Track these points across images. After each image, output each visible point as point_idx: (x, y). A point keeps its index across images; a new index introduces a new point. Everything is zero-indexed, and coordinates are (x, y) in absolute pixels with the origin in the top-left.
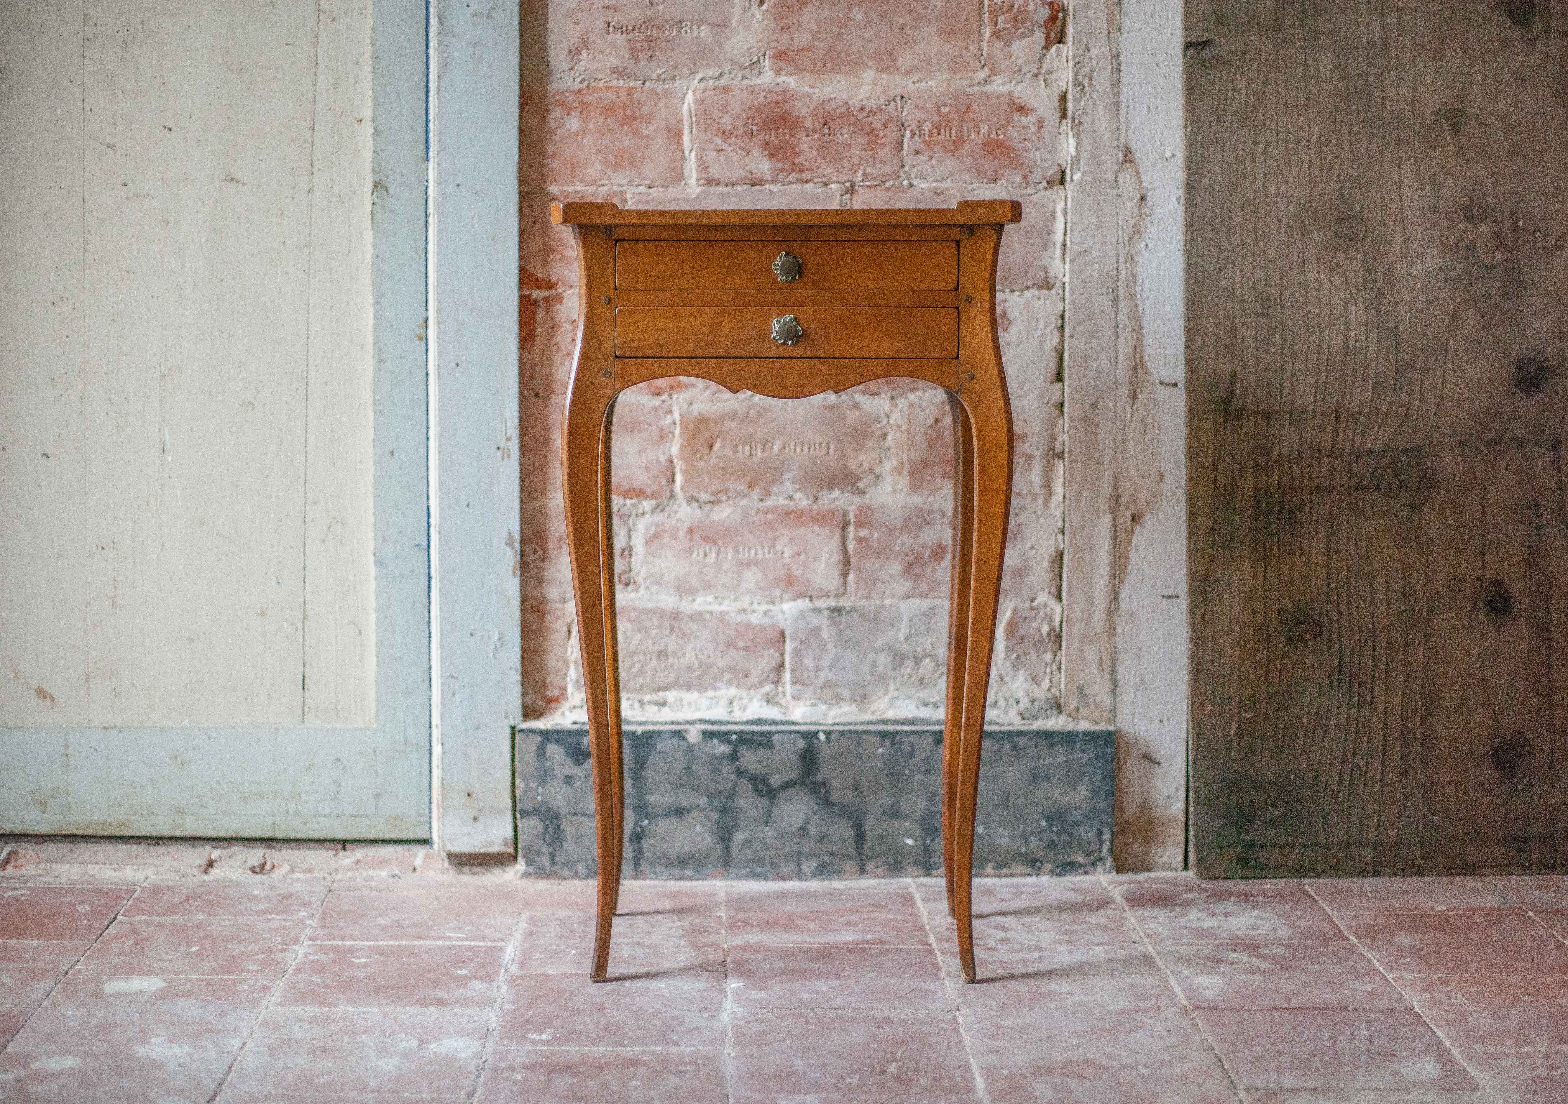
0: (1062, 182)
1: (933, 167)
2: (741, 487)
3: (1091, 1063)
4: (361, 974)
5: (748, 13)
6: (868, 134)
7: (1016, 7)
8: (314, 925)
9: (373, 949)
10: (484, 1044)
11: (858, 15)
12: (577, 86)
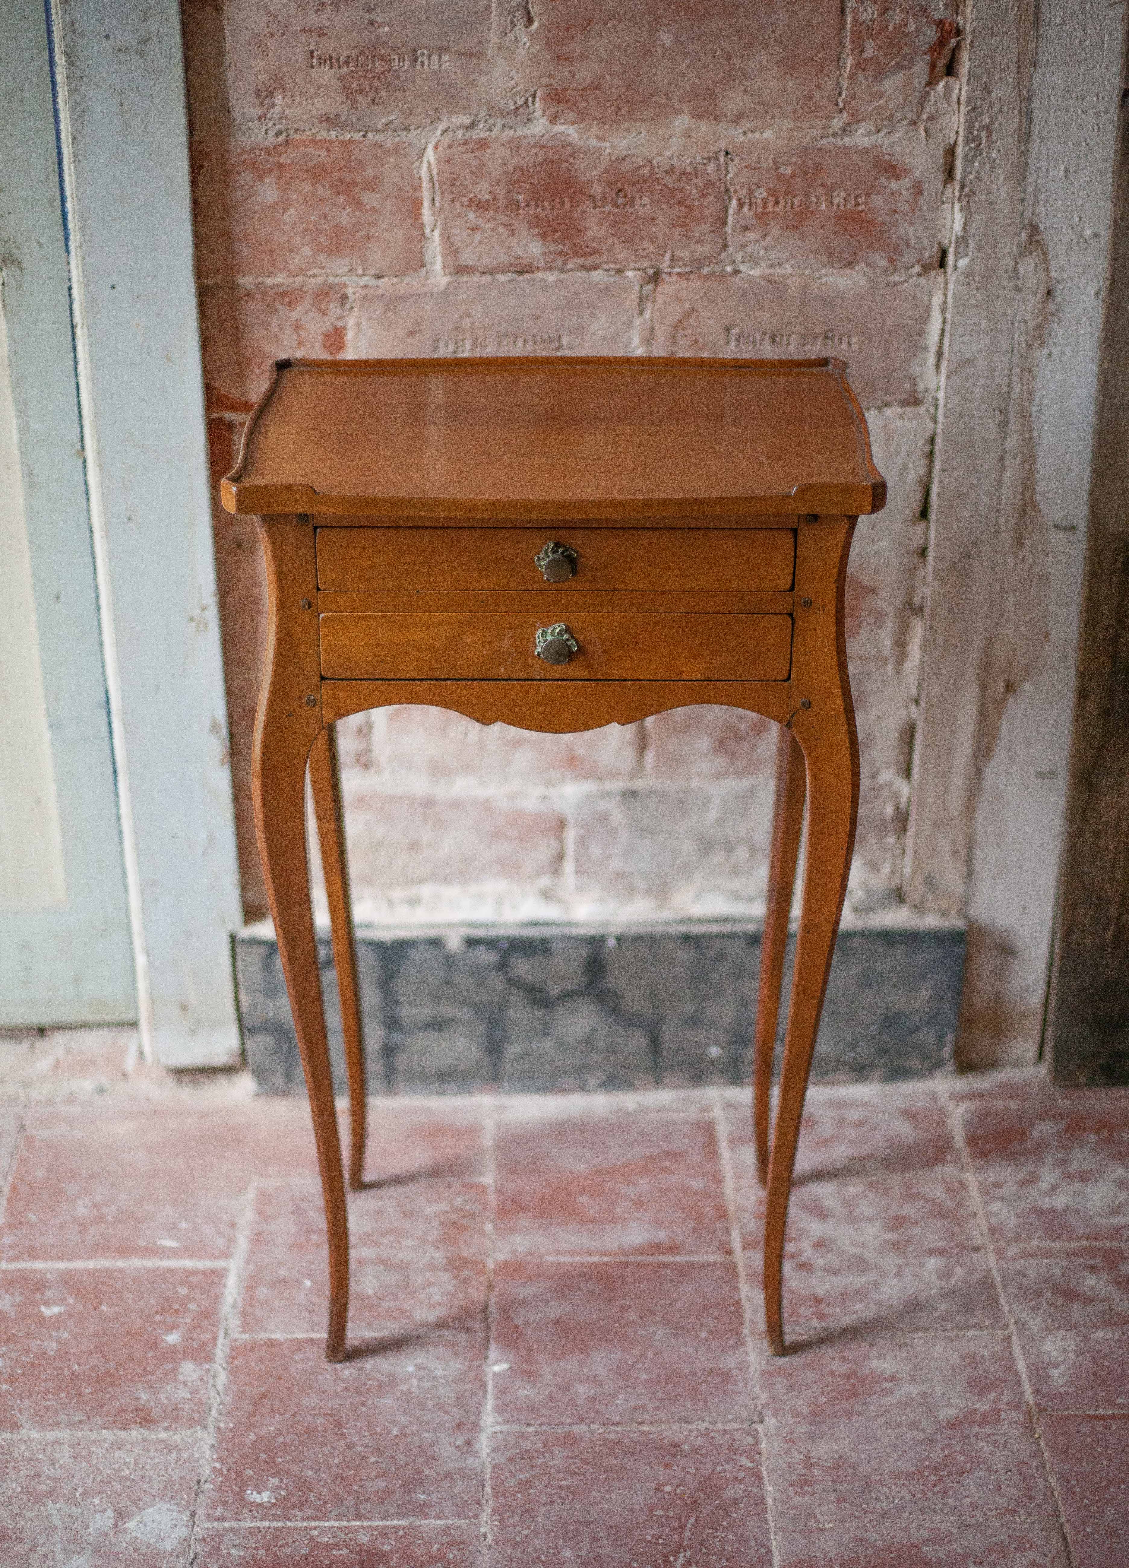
0: (942, 264)
1: (766, 248)
4: (51, 1345)
5: (510, 37)
6: (679, 204)
7: (891, 28)
9: (68, 1281)
11: (667, 39)
12: (271, 141)
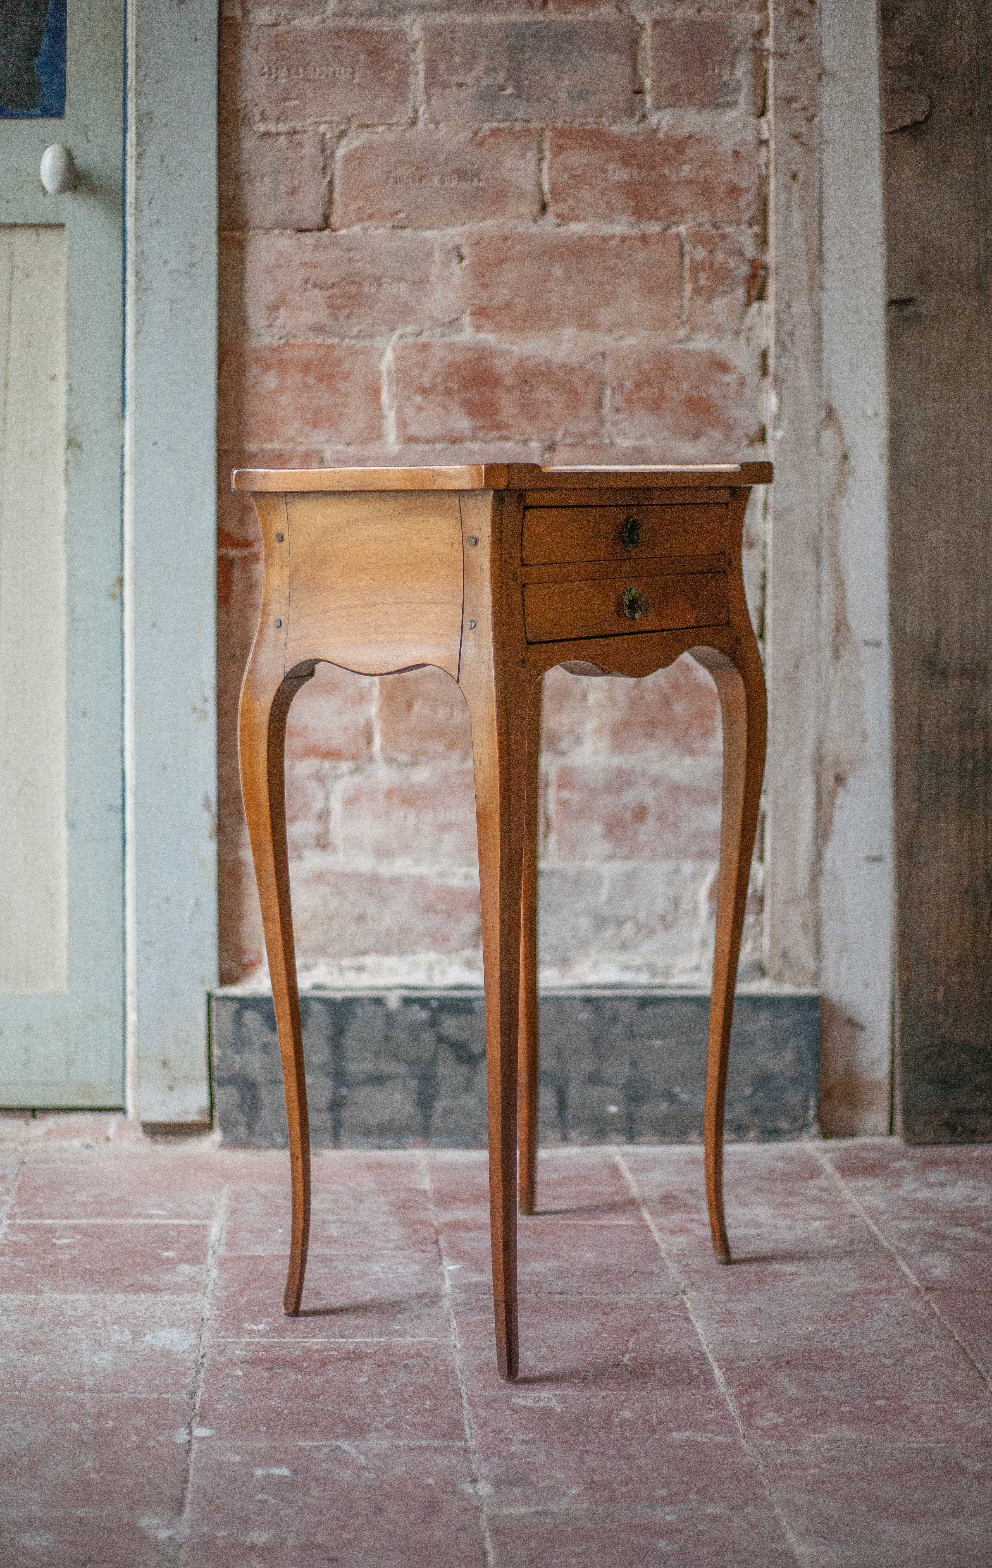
0: (764, 440)
1: (634, 425)
2: (440, 747)
3: (831, 1353)
4: (65, 1257)
5: (448, 270)
6: (569, 391)
7: (718, 265)
8: (12, 1202)
9: (75, 1229)
10: (200, 1335)
11: (559, 272)
12: (275, 343)
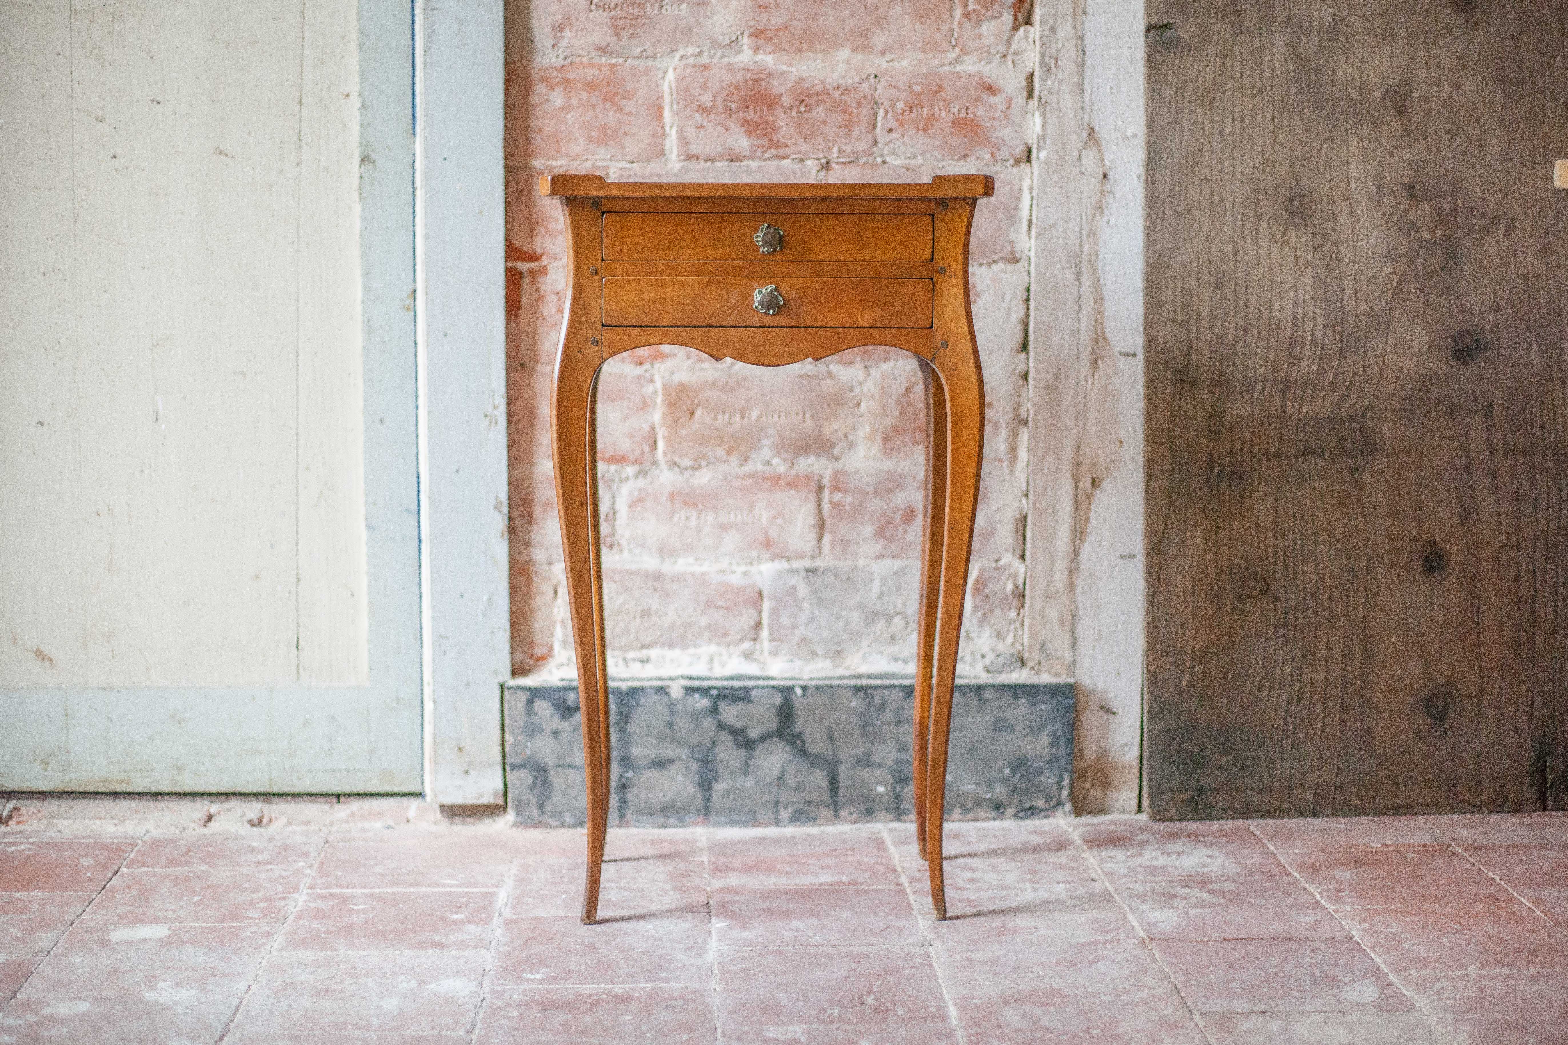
0: (1029, 160)
1: (905, 145)
2: (721, 453)
3: (1056, 993)
4: (360, 920)
6: (843, 111)
8: (313, 875)
9: (370, 897)
10: (481, 984)
12: (560, 63)
